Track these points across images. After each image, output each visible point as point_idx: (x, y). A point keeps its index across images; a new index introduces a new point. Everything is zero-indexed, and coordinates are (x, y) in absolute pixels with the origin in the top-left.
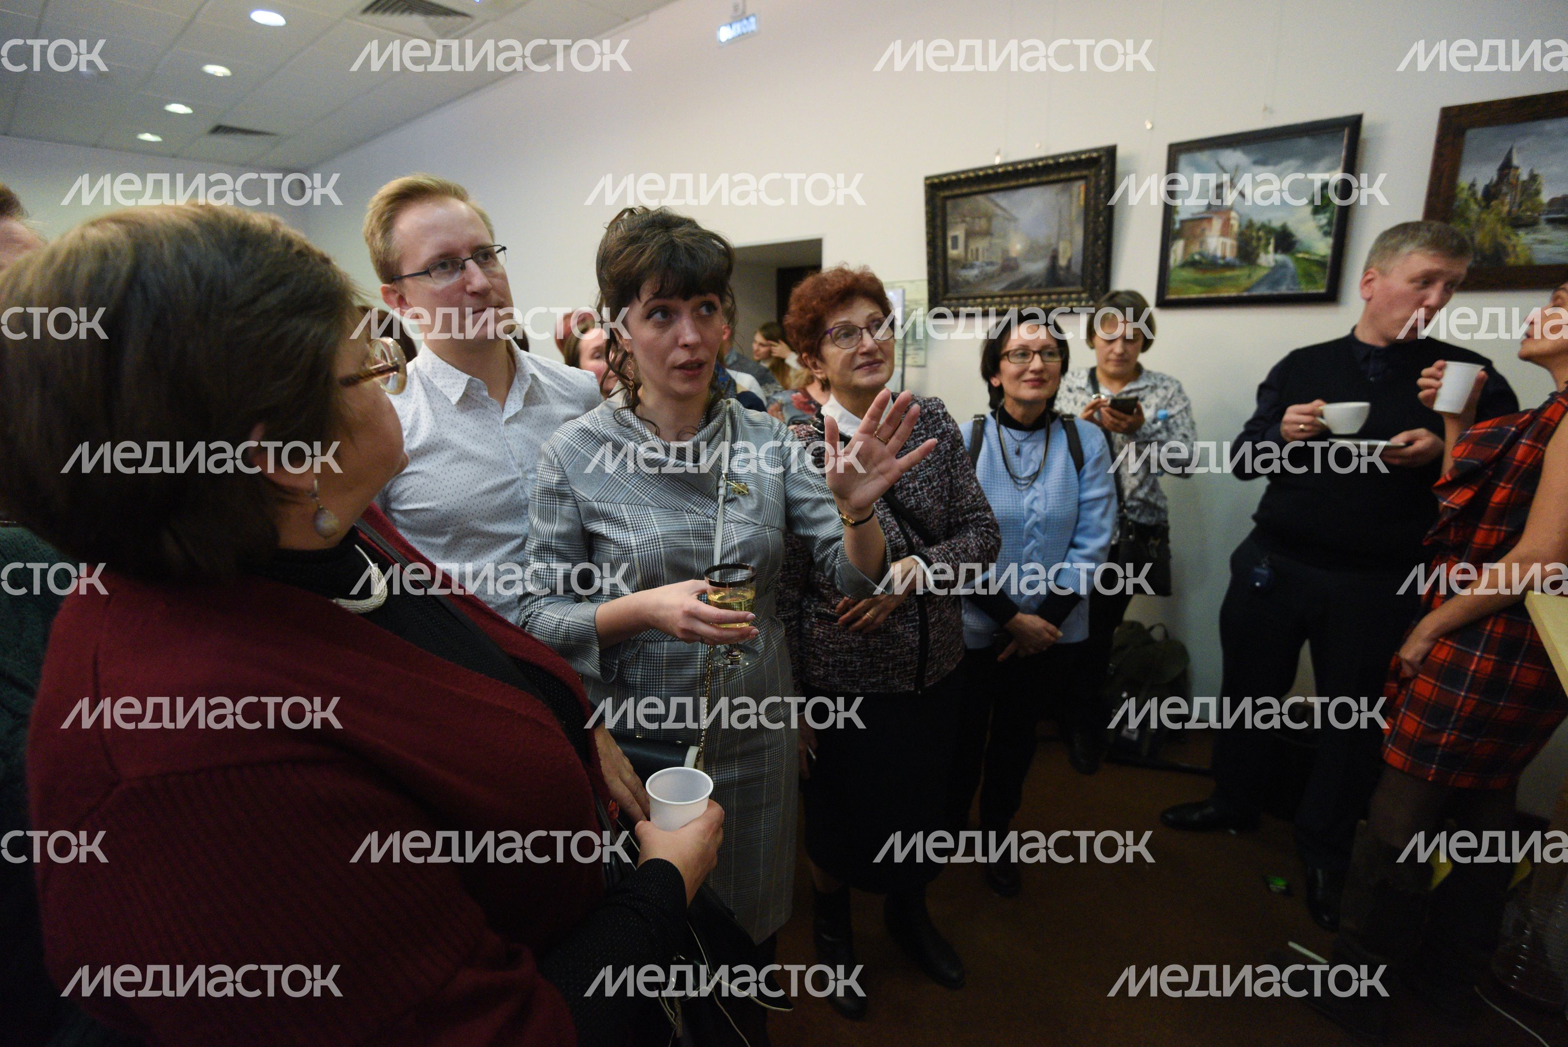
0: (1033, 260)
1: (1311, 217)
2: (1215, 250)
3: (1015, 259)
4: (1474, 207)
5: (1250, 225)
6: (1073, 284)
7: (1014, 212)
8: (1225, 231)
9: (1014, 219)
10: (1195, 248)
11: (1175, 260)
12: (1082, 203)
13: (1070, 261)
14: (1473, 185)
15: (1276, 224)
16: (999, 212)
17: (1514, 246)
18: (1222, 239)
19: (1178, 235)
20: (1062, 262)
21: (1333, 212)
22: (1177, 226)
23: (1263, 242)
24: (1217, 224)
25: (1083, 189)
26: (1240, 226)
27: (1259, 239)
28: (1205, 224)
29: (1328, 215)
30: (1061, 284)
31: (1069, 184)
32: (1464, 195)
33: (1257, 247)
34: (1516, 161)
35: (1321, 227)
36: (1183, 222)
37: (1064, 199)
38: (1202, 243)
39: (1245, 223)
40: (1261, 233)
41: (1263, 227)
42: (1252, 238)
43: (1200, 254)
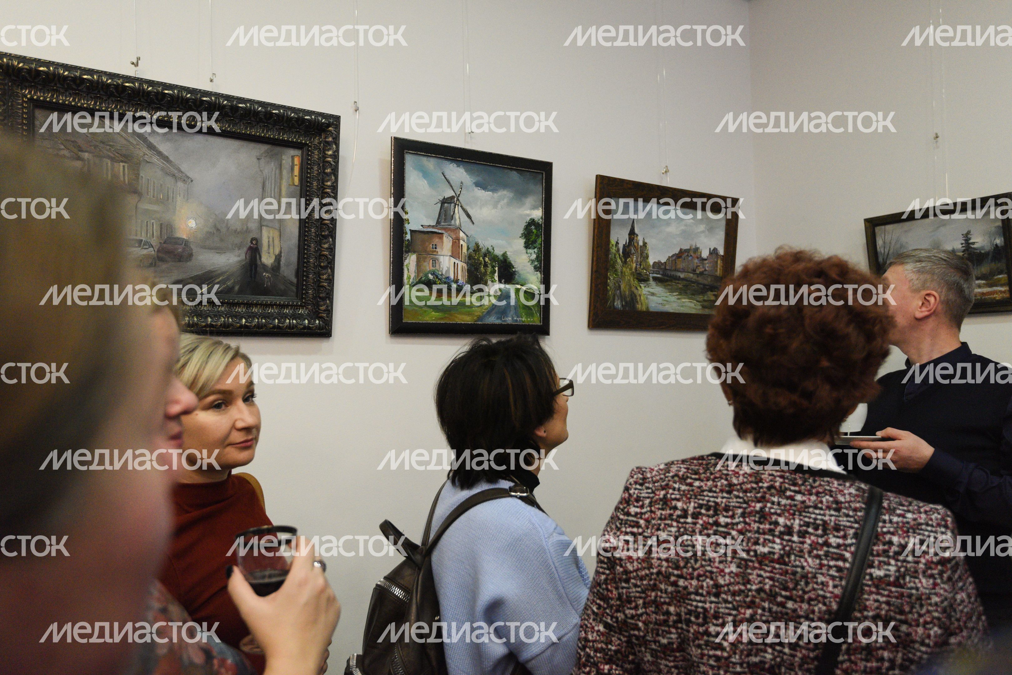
0: (220, 250)
1: (524, 250)
2: (448, 271)
3: (186, 243)
4: (619, 261)
5: (477, 249)
6: (283, 294)
7: (184, 167)
8: (455, 253)
9: (187, 179)
10: (428, 266)
11: (409, 278)
12: (296, 180)
13: (278, 258)
14: (617, 243)
15: (498, 252)
16: (155, 159)
17: (640, 296)
18: (453, 260)
19: (410, 248)
20: (267, 259)
21: (540, 248)
22: (408, 237)
23: (489, 269)
24: (447, 242)
25: (297, 161)
26: (468, 248)
27: (486, 265)
28: (436, 240)
29: (536, 250)
30: (266, 292)
31: (278, 149)
32: (613, 250)
33: (485, 274)
34: (636, 231)
35: (533, 261)
36: (412, 232)
37: (269, 168)
38: (435, 261)
39: (472, 246)
40: (487, 259)
41: (488, 253)
42: (481, 263)
43: (433, 274)
